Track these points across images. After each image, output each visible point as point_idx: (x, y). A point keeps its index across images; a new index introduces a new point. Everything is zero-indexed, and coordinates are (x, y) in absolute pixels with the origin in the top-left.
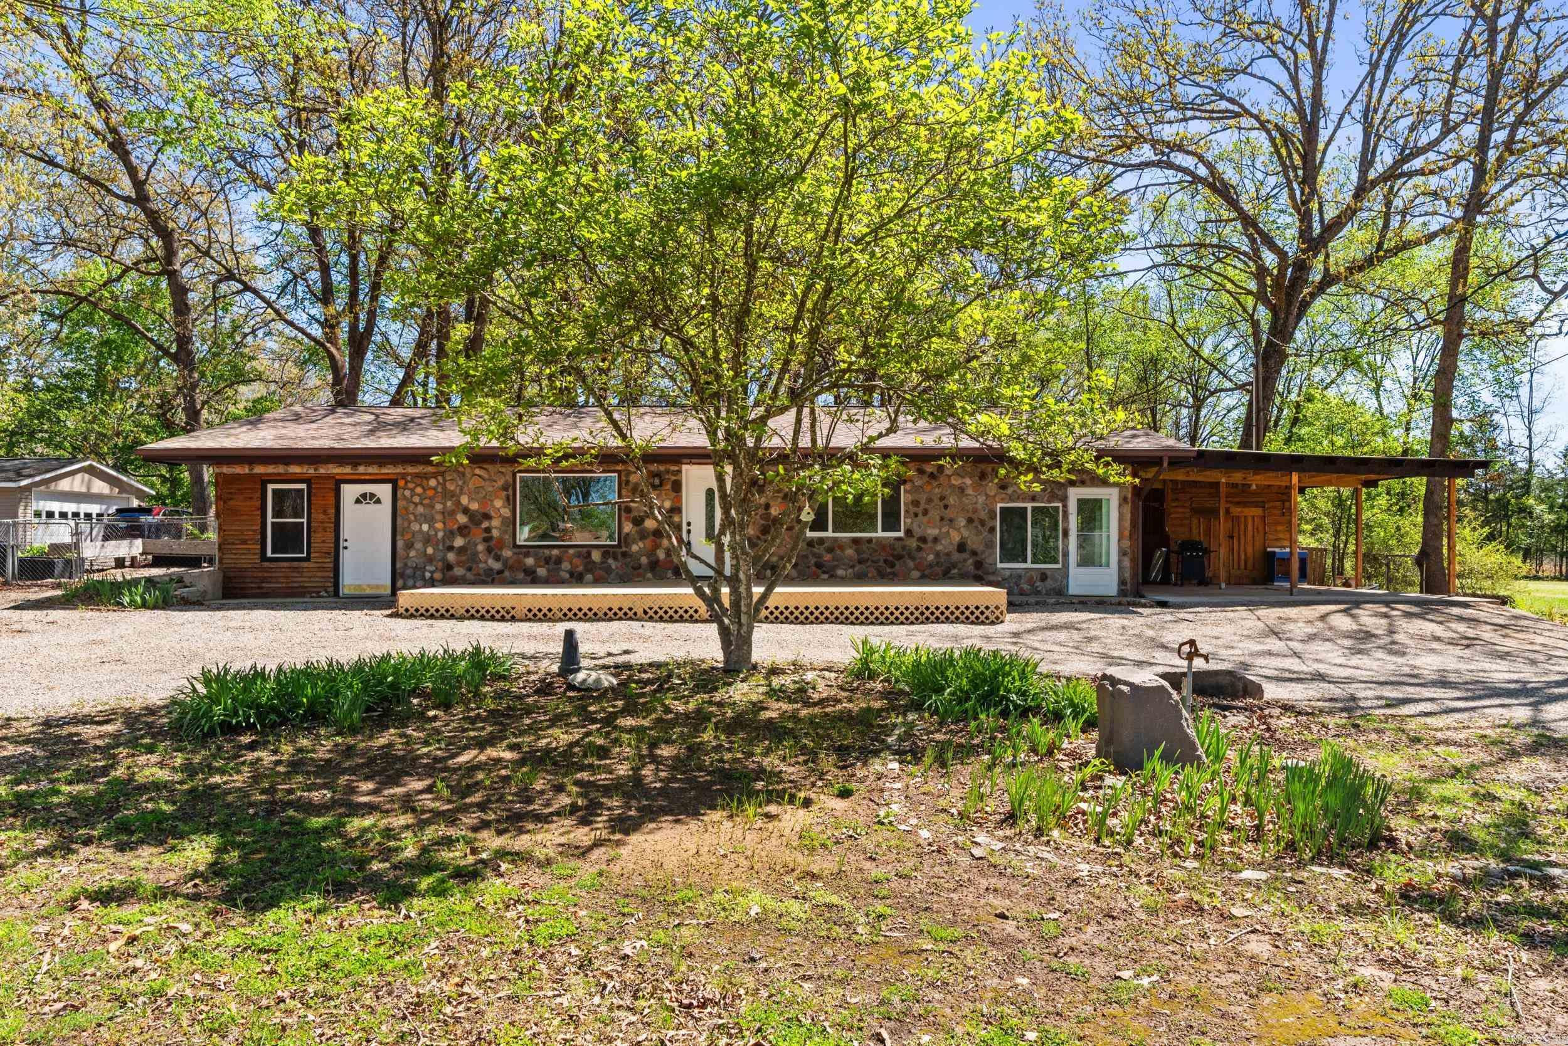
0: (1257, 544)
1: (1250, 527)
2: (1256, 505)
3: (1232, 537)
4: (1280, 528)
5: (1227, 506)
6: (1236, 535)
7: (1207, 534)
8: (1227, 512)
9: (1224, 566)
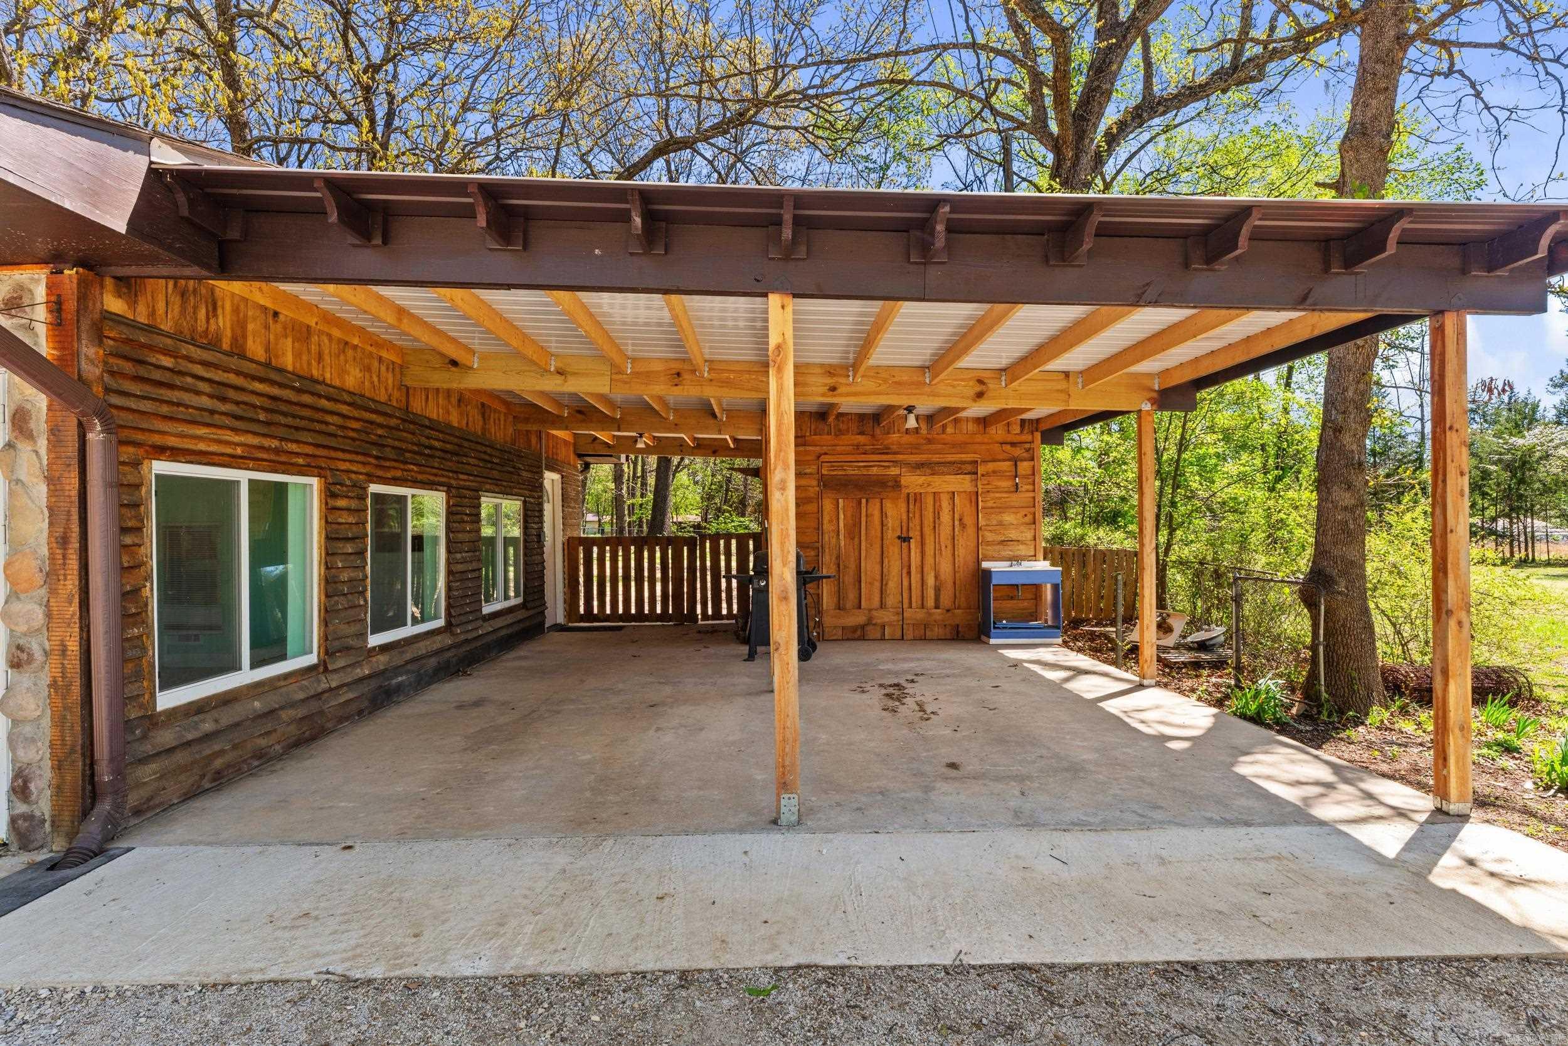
0: (961, 552)
1: (945, 517)
2: (958, 468)
3: (906, 539)
4: (1008, 518)
5: (894, 471)
6: (915, 534)
7: (854, 531)
8: (896, 484)
9: (892, 600)
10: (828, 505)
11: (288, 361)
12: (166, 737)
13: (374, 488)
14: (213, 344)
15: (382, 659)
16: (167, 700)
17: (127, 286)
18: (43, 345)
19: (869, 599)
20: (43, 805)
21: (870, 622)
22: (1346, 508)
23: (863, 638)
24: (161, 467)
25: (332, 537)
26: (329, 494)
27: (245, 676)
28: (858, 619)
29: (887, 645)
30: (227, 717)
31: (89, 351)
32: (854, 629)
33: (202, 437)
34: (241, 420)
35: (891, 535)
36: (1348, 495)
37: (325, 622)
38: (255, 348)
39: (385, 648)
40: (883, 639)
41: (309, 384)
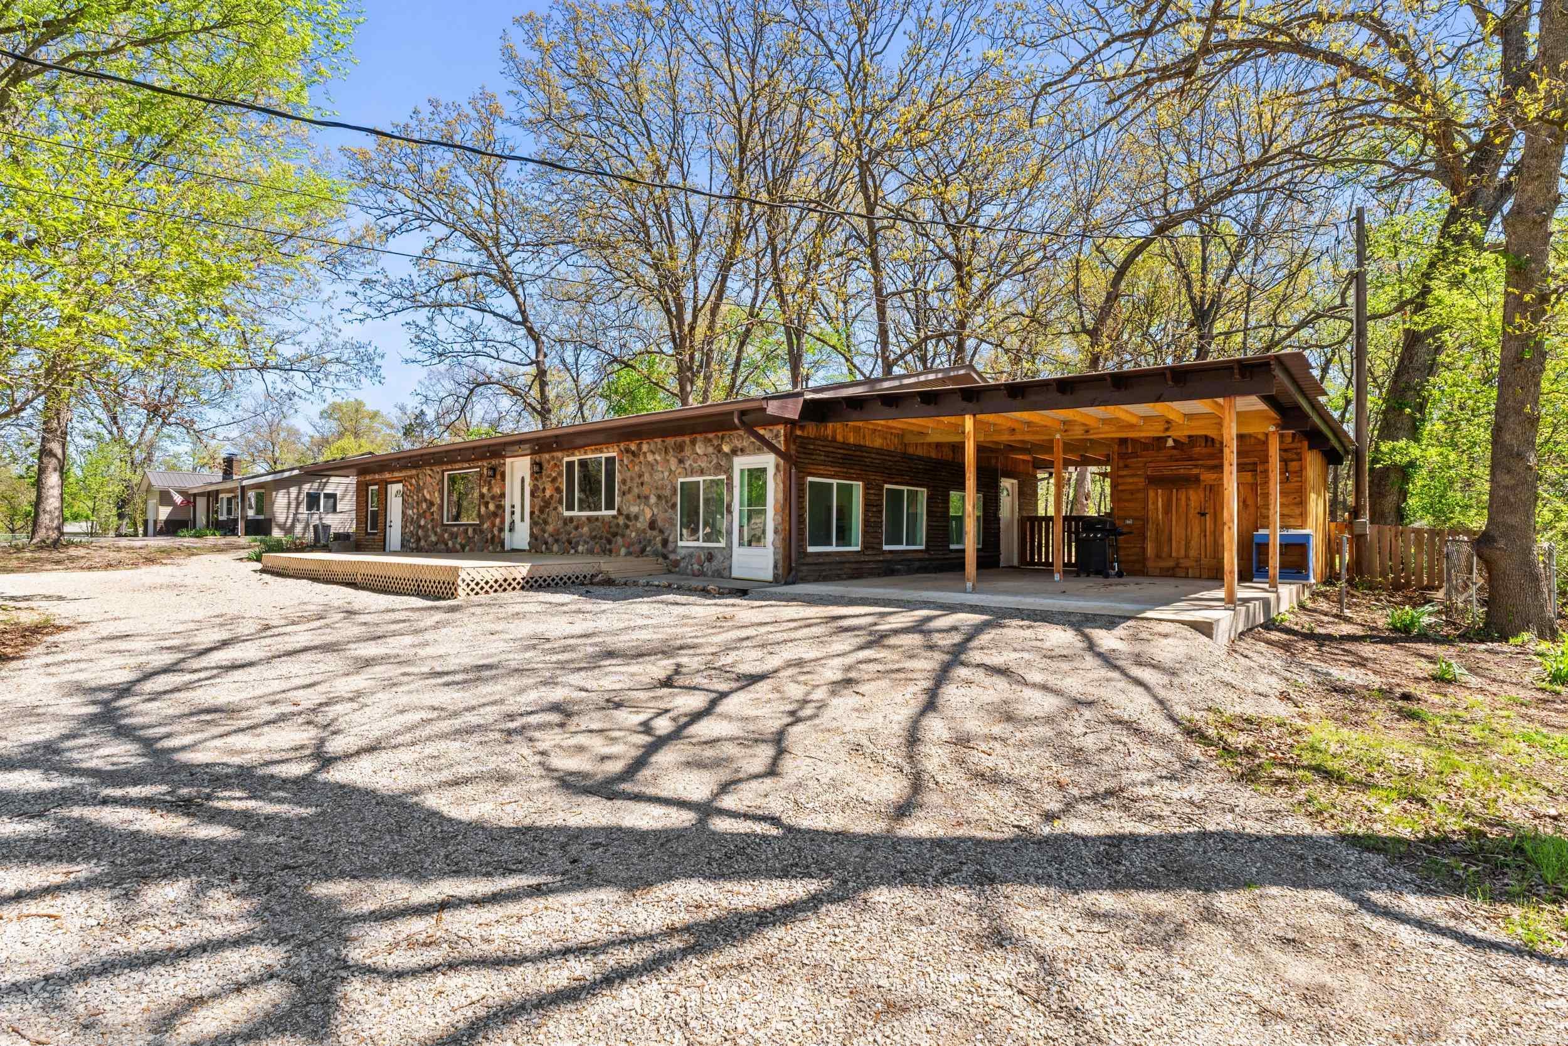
0: (1244, 522)
3: (1203, 514)
5: (1195, 471)
6: (1210, 511)
7: (1167, 511)
8: (1197, 480)
9: (1193, 553)
10: (1151, 494)
11: (851, 440)
12: (809, 560)
13: (887, 486)
14: (825, 439)
15: (889, 557)
16: (811, 549)
17: (802, 428)
18: (783, 448)
19: (1178, 551)
20: (780, 572)
21: (1177, 566)
22: (1507, 487)
23: (1173, 576)
24: (810, 479)
25: (868, 505)
26: (866, 488)
27: (833, 548)
28: (1171, 564)
29: (1190, 581)
30: (827, 560)
31: (793, 447)
32: (1168, 569)
33: (821, 469)
34: (833, 463)
35: (1193, 512)
36: (1507, 477)
37: (864, 536)
38: (840, 438)
39: (891, 552)
40: (1187, 577)
41: (859, 447)
